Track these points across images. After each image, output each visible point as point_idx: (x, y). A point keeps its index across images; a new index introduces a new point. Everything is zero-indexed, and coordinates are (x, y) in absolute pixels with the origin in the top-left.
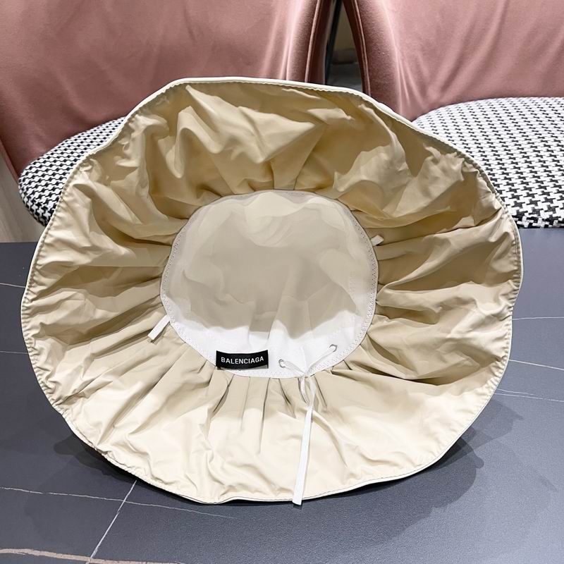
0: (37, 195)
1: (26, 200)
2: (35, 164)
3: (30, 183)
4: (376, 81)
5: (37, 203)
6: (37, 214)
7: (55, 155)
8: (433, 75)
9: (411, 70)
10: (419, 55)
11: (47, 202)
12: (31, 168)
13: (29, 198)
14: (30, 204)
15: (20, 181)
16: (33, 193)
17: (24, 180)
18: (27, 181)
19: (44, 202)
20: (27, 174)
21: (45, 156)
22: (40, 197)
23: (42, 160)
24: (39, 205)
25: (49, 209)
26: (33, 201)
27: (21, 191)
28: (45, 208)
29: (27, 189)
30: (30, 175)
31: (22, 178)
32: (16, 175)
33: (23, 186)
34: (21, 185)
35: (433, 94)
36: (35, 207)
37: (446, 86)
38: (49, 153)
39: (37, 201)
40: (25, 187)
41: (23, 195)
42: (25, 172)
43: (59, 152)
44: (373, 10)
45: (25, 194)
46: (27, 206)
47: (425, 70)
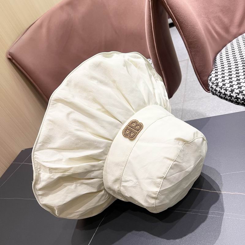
8: (232, 21)
9: (217, 23)
10: (220, 15)
35: (234, 30)
37: (241, 24)
44: (179, 8)
47: (226, 20)
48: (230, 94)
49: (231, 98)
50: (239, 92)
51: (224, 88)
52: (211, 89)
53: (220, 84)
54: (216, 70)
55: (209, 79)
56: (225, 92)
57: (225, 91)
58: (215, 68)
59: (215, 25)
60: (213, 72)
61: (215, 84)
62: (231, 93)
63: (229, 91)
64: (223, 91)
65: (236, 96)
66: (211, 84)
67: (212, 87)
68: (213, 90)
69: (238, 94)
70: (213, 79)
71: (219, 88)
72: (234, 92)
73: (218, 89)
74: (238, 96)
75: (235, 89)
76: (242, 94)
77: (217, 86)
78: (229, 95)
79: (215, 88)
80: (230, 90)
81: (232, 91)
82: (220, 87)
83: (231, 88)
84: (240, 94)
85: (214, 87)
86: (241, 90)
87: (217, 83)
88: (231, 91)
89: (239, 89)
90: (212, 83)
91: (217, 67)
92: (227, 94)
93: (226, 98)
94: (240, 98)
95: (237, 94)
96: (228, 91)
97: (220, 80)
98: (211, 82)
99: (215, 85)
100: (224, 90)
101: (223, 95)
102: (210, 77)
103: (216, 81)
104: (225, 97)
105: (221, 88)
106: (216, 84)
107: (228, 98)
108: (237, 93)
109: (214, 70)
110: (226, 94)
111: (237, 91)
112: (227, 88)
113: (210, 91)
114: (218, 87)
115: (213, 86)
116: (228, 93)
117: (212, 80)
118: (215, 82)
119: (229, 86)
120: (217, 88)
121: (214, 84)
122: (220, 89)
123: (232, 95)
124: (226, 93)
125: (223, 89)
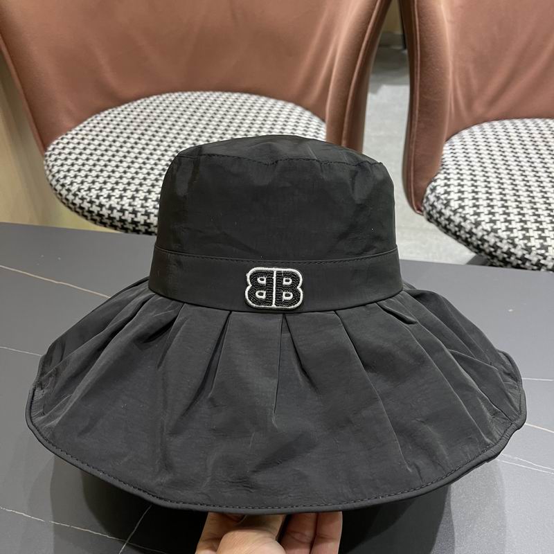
0: (62, 175)
1: (50, 177)
2: (62, 139)
3: (56, 160)
4: (426, 97)
5: (61, 183)
6: (61, 195)
7: (84, 132)
8: (482, 88)
11: (72, 184)
12: (58, 144)
13: (54, 176)
14: (54, 183)
15: (46, 156)
16: (59, 172)
17: (50, 156)
18: (53, 157)
19: (69, 183)
20: (54, 149)
21: (74, 132)
22: (65, 177)
23: (69, 136)
24: (63, 185)
25: (73, 192)
26: (58, 181)
27: (46, 168)
28: (69, 190)
29: (53, 166)
30: (57, 152)
31: (48, 153)
32: (42, 149)
33: (49, 162)
34: (47, 161)
35: (479, 108)
36: (59, 187)
37: (493, 101)
38: (78, 128)
39: (62, 181)
40: (51, 164)
41: (48, 172)
42: (52, 147)
43: (88, 128)
44: (433, 23)
45: (50, 171)
46: (51, 185)
47: (475, 82)
48: (472, 228)
49: (471, 237)
50: (489, 230)
51: (460, 213)
52: (429, 208)
53: (454, 205)
54: (445, 173)
55: (430, 186)
56: (460, 222)
57: (462, 220)
58: (444, 168)
59: (458, 84)
60: (441, 176)
61: (442, 199)
62: (473, 226)
63: (472, 223)
64: (457, 219)
65: (483, 235)
66: (432, 198)
67: (433, 206)
68: (434, 211)
69: (488, 233)
70: (440, 190)
71: (451, 210)
72: (480, 228)
73: (447, 212)
74: (486, 237)
75: (483, 221)
76: (496, 235)
77: (447, 205)
78: (467, 230)
79: (442, 209)
80: (473, 221)
81: (477, 224)
82: (453, 209)
83: (476, 217)
84: (492, 234)
85: (439, 206)
86: (495, 227)
87: (449, 201)
88: (474, 224)
89: (492, 224)
90: (435, 196)
91: (448, 169)
92: (464, 228)
93: (458, 234)
94: (488, 242)
95: (485, 233)
96: (468, 221)
97: (454, 196)
98: (434, 194)
99: (442, 203)
100: (461, 217)
101: (456, 226)
102: (433, 184)
103: (446, 195)
104: (456, 232)
105: (455, 212)
106: (445, 202)
107: (464, 236)
108: (486, 231)
109: (442, 172)
110: (462, 226)
111: (488, 227)
112: (468, 216)
113: (425, 213)
114: (449, 208)
115: (436, 204)
116: (467, 225)
117: (437, 191)
118: (443, 197)
119: (472, 213)
120: (445, 208)
121: (440, 201)
122: (452, 213)
123: (474, 230)
124: (463, 224)
125: (458, 215)
